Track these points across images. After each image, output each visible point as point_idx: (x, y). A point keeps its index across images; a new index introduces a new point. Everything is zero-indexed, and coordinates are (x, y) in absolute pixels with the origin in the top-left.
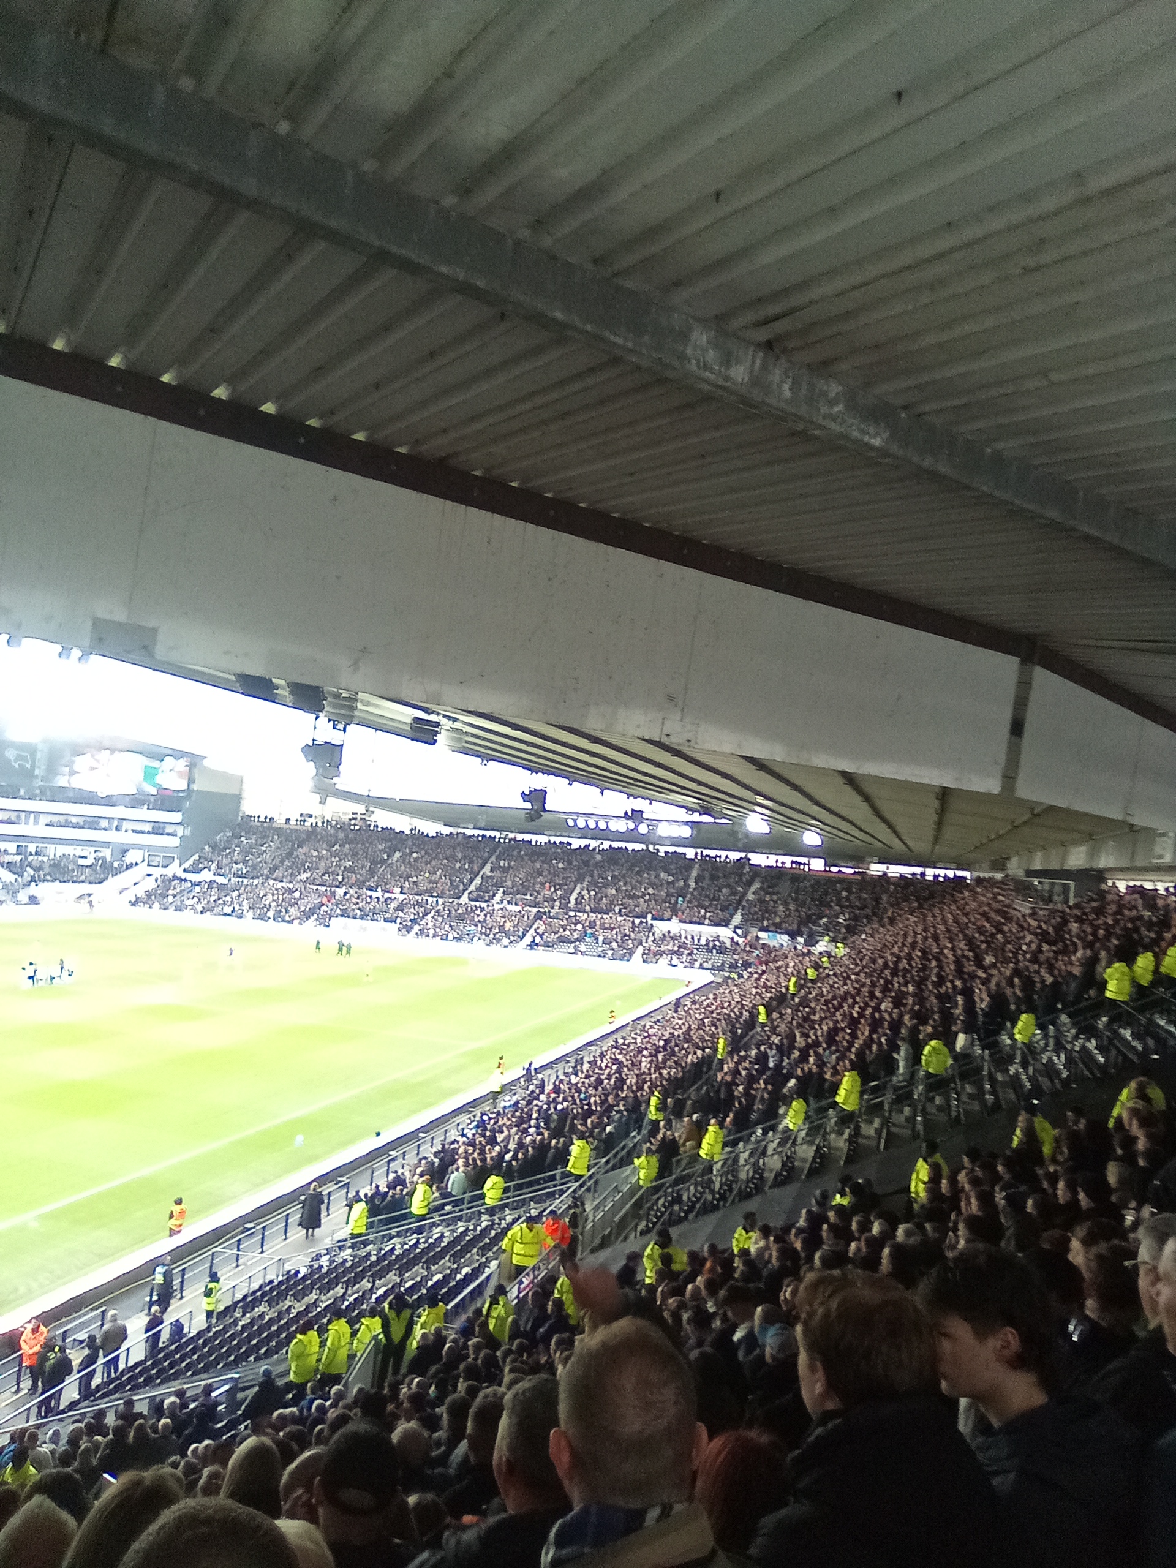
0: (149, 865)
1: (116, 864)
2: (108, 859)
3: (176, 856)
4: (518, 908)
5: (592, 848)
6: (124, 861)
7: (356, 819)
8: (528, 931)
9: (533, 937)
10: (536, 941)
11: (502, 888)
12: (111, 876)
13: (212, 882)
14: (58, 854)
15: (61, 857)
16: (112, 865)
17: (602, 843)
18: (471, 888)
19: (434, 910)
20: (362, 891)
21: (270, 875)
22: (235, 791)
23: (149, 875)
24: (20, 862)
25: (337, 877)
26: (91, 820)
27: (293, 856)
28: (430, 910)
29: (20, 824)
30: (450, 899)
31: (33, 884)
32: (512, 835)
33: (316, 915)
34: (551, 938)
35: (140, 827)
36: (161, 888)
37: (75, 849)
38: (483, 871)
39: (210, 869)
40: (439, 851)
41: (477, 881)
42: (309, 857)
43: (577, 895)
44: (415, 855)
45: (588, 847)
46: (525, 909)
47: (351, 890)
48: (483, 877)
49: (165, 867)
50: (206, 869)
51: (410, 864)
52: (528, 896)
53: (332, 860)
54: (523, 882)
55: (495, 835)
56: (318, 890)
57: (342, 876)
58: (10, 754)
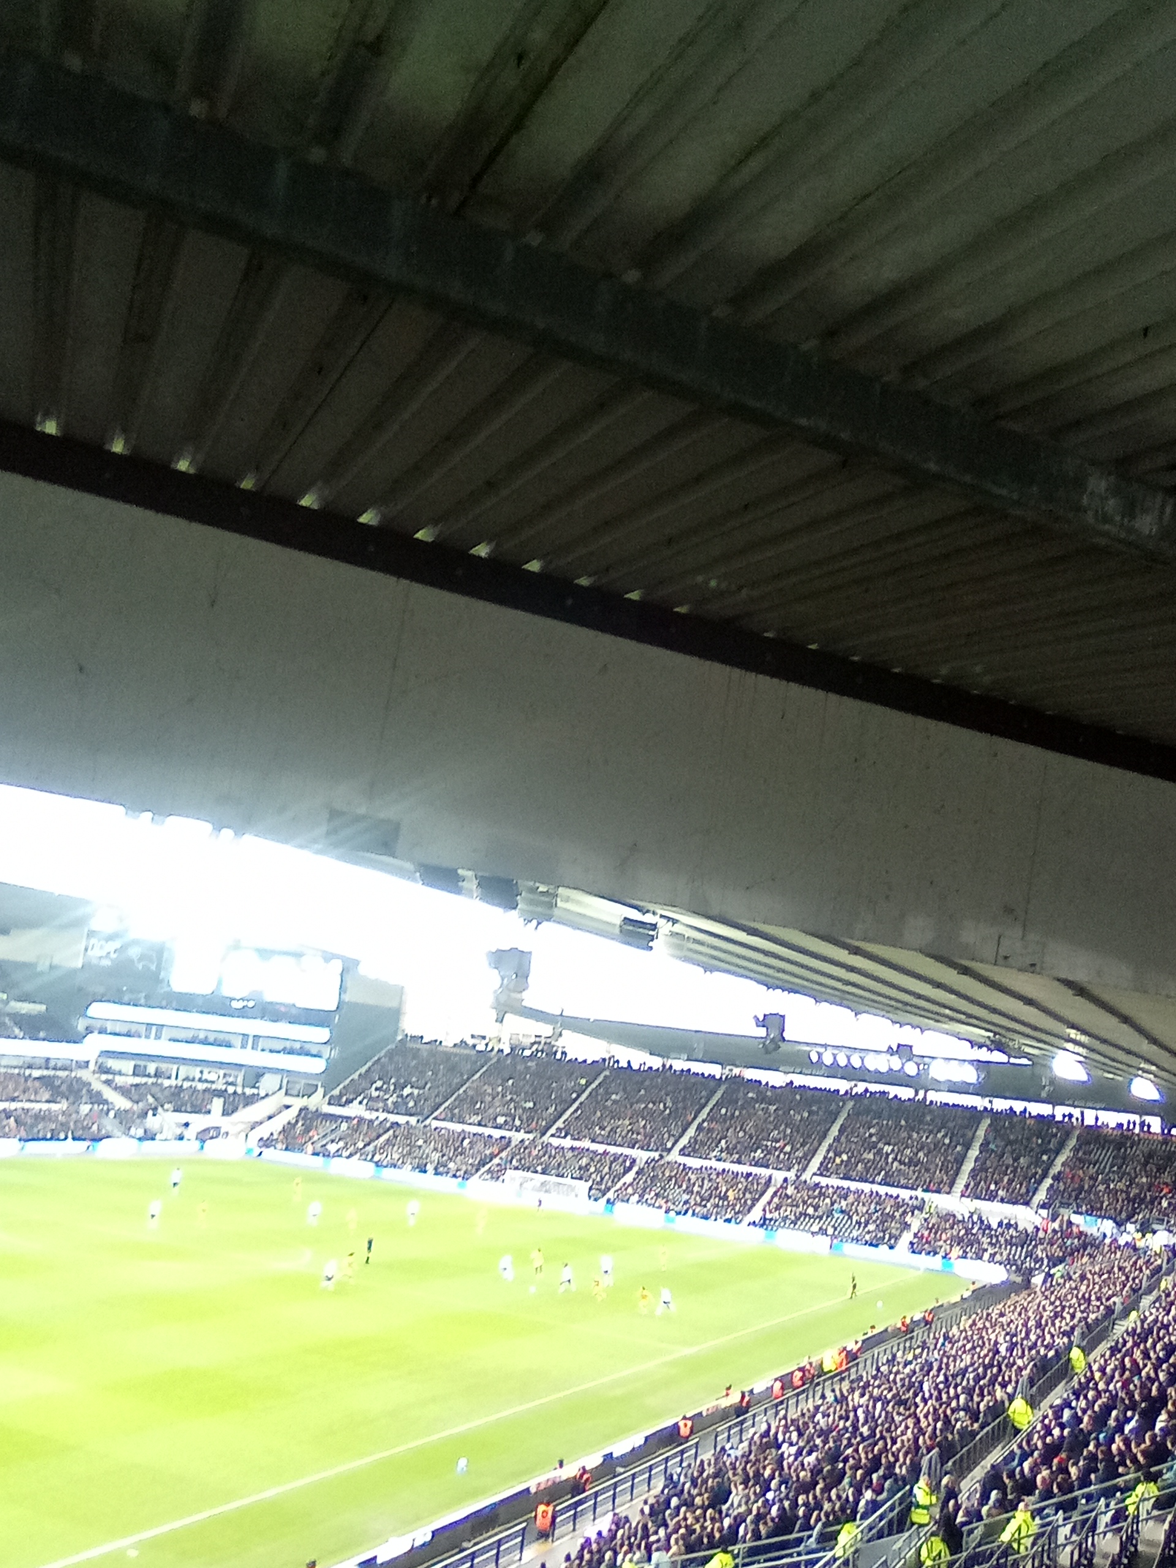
0: (286, 1094)
1: (248, 1092)
2: (240, 1085)
3: (320, 1084)
4: (745, 1169)
5: (842, 1092)
6: (258, 1088)
7: (539, 1043)
8: (758, 1200)
9: (764, 1210)
10: (768, 1216)
11: (723, 1142)
12: (241, 1106)
13: (361, 1120)
14: (181, 1076)
15: (184, 1080)
16: (244, 1094)
17: (856, 1085)
18: (684, 1141)
19: (635, 1169)
20: (545, 1138)
21: (432, 1113)
22: (393, 1004)
23: (288, 1107)
24: (137, 1085)
25: (514, 1120)
26: (221, 1037)
27: (461, 1091)
28: (630, 1168)
29: (140, 1036)
30: (656, 1155)
31: (150, 1113)
32: (736, 1071)
33: (487, 1167)
34: (788, 1213)
35: (279, 1046)
36: (300, 1124)
37: (201, 1072)
38: (699, 1120)
39: (360, 1103)
40: (643, 1092)
41: (691, 1132)
42: (480, 1095)
43: (822, 1157)
44: (614, 1097)
45: (838, 1091)
46: (755, 1170)
47: (531, 1136)
48: (699, 1128)
49: (306, 1097)
50: (354, 1102)
51: (605, 1107)
52: (759, 1154)
53: (509, 1098)
54: (751, 1137)
55: (715, 1070)
56: (490, 1136)
57: (520, 1119)
58: (133, 952)
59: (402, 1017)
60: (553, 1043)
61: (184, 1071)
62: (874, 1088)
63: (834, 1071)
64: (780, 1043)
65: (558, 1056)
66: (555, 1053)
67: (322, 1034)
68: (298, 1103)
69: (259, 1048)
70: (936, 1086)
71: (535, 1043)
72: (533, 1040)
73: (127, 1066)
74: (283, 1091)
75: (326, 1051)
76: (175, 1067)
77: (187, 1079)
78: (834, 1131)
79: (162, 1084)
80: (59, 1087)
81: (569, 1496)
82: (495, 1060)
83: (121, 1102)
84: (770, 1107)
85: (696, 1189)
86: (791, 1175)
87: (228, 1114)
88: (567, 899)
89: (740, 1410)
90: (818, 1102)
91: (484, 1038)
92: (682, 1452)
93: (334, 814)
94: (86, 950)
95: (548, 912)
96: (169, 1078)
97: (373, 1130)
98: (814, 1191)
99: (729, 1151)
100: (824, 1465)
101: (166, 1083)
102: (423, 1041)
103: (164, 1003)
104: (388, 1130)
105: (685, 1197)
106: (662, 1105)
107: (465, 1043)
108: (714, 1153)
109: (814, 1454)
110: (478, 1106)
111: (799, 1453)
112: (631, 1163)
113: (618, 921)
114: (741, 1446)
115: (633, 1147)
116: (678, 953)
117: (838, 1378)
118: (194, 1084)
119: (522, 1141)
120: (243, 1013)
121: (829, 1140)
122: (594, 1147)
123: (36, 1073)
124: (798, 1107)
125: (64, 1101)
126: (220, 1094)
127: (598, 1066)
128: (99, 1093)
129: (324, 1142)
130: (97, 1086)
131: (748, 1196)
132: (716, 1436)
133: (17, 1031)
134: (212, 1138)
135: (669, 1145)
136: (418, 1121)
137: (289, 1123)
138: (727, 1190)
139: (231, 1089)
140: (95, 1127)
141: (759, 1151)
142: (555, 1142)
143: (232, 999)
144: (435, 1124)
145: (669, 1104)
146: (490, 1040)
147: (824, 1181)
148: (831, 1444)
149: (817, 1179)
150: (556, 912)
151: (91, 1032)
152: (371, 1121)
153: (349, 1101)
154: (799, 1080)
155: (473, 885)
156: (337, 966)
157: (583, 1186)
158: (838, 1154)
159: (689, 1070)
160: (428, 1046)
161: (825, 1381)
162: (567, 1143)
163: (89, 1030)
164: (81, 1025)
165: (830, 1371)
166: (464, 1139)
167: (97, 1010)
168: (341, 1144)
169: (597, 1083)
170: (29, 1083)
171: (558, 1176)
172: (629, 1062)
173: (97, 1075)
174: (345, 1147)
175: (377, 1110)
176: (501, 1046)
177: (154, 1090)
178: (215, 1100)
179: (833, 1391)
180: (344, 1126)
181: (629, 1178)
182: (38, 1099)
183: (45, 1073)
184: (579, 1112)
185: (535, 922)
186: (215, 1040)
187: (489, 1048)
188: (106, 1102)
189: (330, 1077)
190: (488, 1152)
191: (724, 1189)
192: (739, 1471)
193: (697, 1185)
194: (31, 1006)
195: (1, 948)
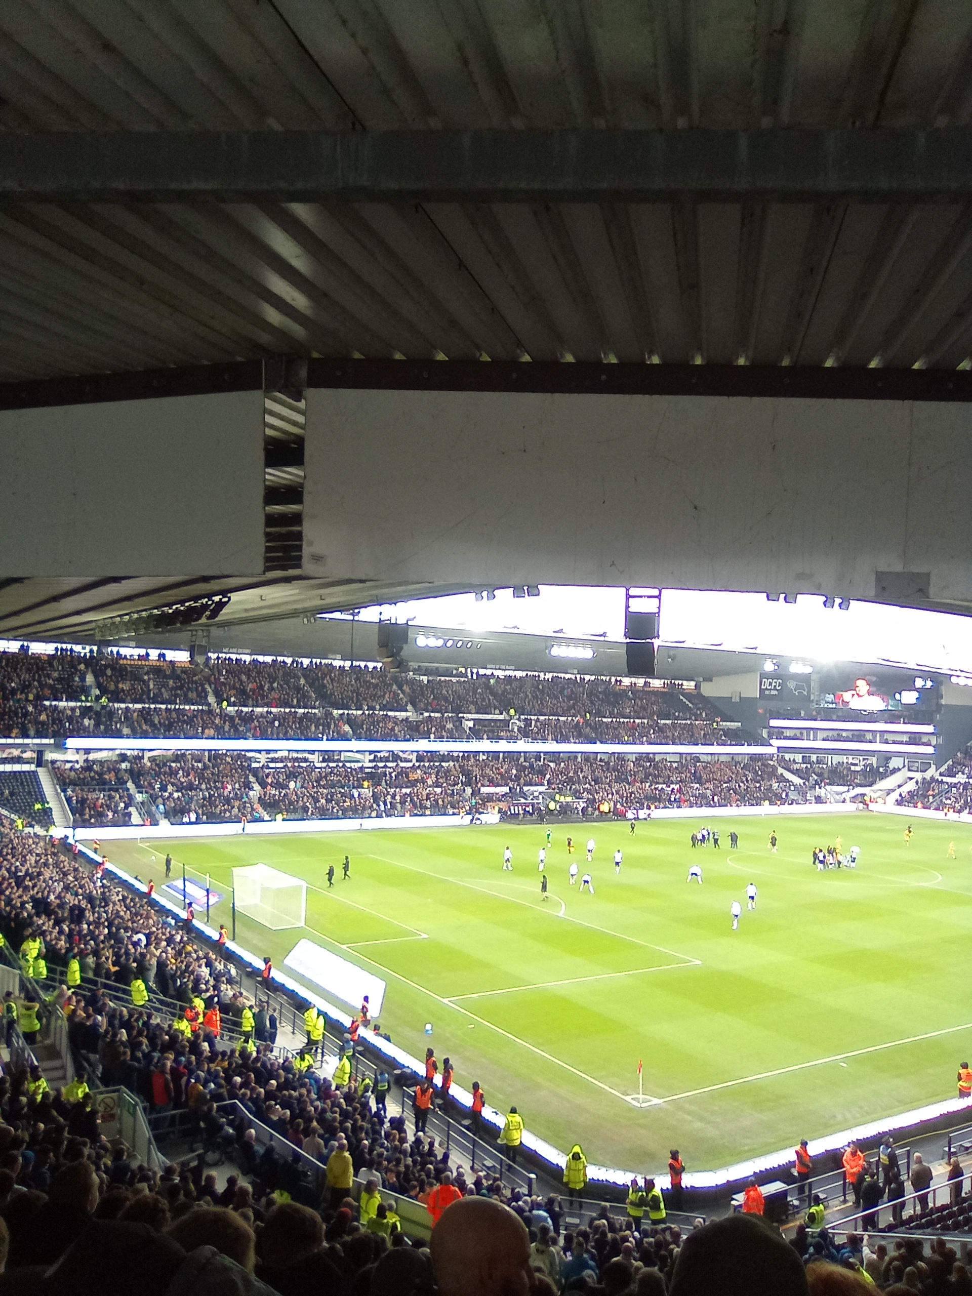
0: (909, 770)
1: (881, 770)
2: (875, 766)
6: (888, 767)
12: (878, 779)
13: (966, 784)
14: (835, 761)
15: (837, 764)
16: (878, 771)
23: (911, 779)
24: (806, 769)
26: (858, 734)
29: (803, 739)
31: (817, 787)
35: (899, 738)
37: (848, 758)
39: (964, 773)
49: (923, 772)
50: (960, 773)
58: (791, 685)
68: (918, 776)
69: (885, 741)
74: (906, 768)
75: (934, 740)
76: (830, 756)
79: (822, 768)
83: (797, 780)
87: (870, 786)
94: (761, 685)
96: (827, 763)
101: (825, 767)
120: (870, 720)
128: (782, 776)
133: (727, 740)
137: (913, 789)
153: (956, 773)
163: (771, 737)
164: (765, 734)
173: (780, 764)
186: (854, 737)
188: (788, 781)
189: (939, 759)
194: (732, 724)
195: (708, 690)
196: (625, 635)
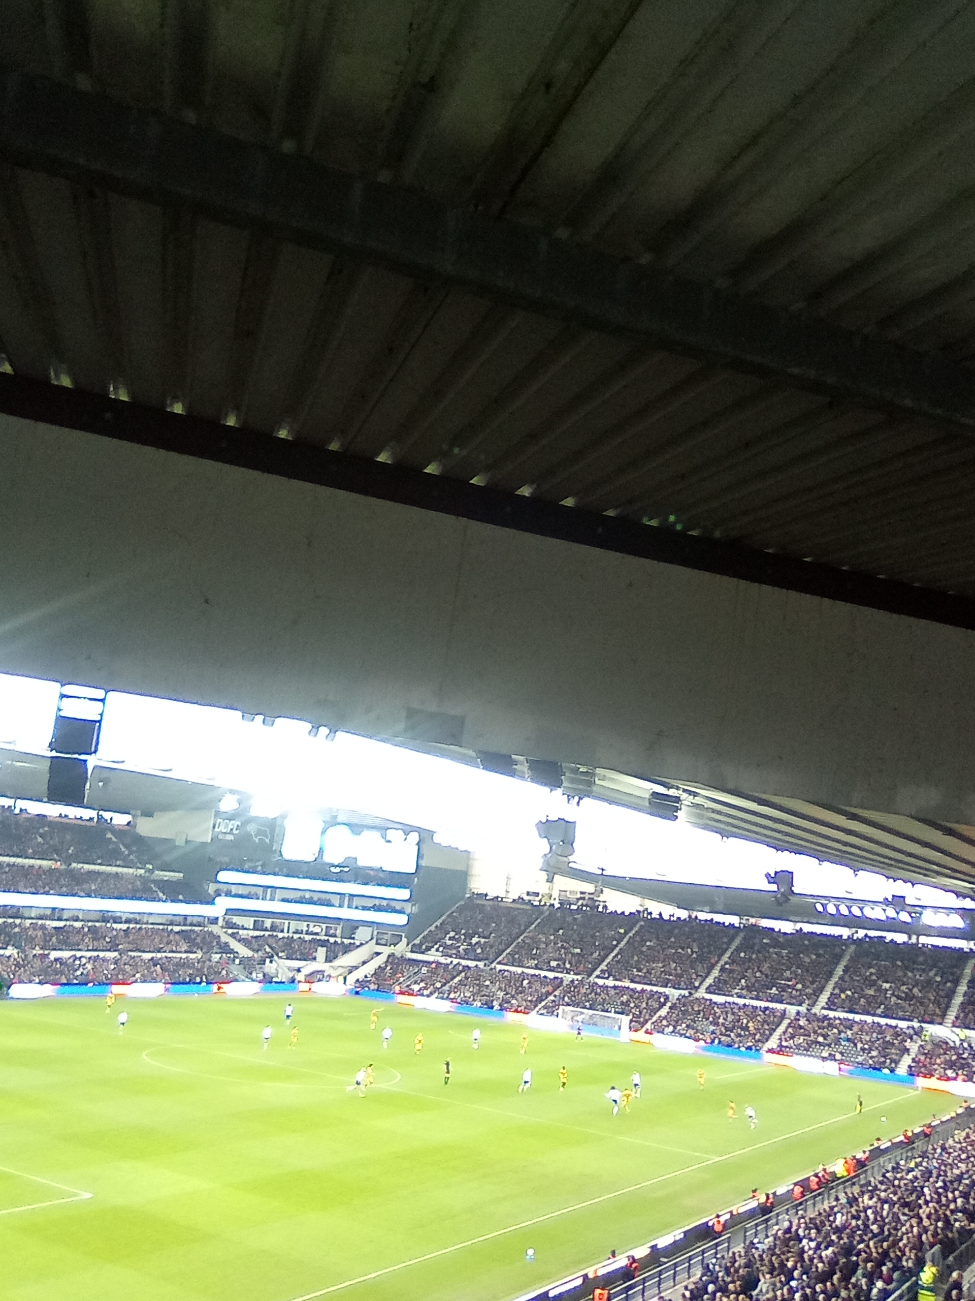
0: (377, 944)
1: (346, 942)
2: (339, 936)
3: (403, 935)
4: (763, 1004)
5: (845, 937)
6: (353, 938)
7: (584, 899)
8: (774, 1030)
9: (780, 1039)
10: (784, 1044)
11: (743, 981)
12: (341, 954)
13: (438, 964)
14: (292, 930)
15: (294, 933)
16: (343, 943)
17: (857, 932)
18: (709, 981)
19: (669, 1004)
20: (591, 979)
21: (496, 959)
22: (460, 867)
23: (378, 954)
24: (256, 937)
25: (564, 964)
26: (323, 896)
27: (520, 940)
28: (664, 1004)
29: (258, 899)
30: (686, 993)
31: (268, 960)
32: (752, 921)
33: (543, 1003)
34: (801, 1040)
35: (370, 903)
36: (389, 968)
37: (308, 926)
38: (722, 962)
39: (437, 950)
40: (673, 939)
41: (715, 973)
42: (535, 942)
43: (829, 993)
44: (648, 943)
45: (841, 936)
46: (771, 1005)
47: (579, 977)
48: (722, 970)
49: (392, 946)
50: (432, 949)
51: (642, 952)
52: (774, 991)
53: (559, 945)
54: (767, 976)
55: (734, 920)
56: (545, 977)
57: (570, 963)
58: (251, 828)
59: (469, 878)
60: (595, 899)
61: (294, 925)
62: (872, 933)
63: (836, 920)
64: (790, 898)
65: (600, 909)
66: (598, 907)
67: (404, 894)
68: (386, 951)
69: (354, 907)
70: (929, 931)
71: (581, 898)
72: (579, 896)
73: (249, 922)
74: (374, 940)
75: (408, 908)
76: (287, 922)
77: (296, 932)
78: (839, 971)
79: (277, 936)
80: (195, 939)
81: (621, 1282)
82: (547, 913)
83: (244, 951)
84: (783, 951)
85: (721, 1021)
86: (803, 1009)
87: (330, 961)
88: (603, 778)
89: (765, 1210)
90: (825, 946)
91: (537, 894)
92: (717, 1245)
93: (411, 713)
94: (214, 827)
95: (589, 788)
96: (282, 931)
97: (449, 973)
98: (823, 1022)
99: (748, 988)
100: (840, 1258)
101: (280, 935)
102: (488, 898)
103: (277, 870)
104: (461, 972)
105: (712, 1028)
106: (689, 950)
107: (522, 899)
108: (736, 991)
109: (831, 1249)
110: (534, 952)
111: (818, 1247)
112: (665, 999)
113: (647, 796)
114: (766, 1241)
115: (666, 986)
116: (698, 821)
117: (850, 1182)
118: (302, 936)
119: (572, 981)
120: (339, 879)
121: (835, 979)
122: (632, 986)
123: (177, 929)
124: (806, 950)
125: (199, 951)
126: (323, 943)
127: (634, 917)
128: (226, 944)
129: (409, 983)
130: (225, 938)
131: (766, 1027)
132: (746, 1232)
133: (161, 895)
134: (319, 980)
135: (697, 984)
136: (485, 965)
137: (380, 967)
138: (748, 1022)
139: (332, 940)
140: (224, 972)
141: (774, 989)
142: (600, 982)
143: (333, 866)
144: (499, 967)
145: (696, 950)
146: (543, 896)
147: (832, 1014)
148: (846, 1240)
149: (825, 1012)
150: (595, 788)
151: (219, 895)
152: (447, 965)
153: (429, 949)
154: (807, 928)
155: (524, 768)
156: (414, 837)
157: (625, 1020)
158: (843, 991)
159: (712, 920)
160: (491, 903)
161: (838, 1185)
162: (610, 982)
163: (218, 894)
164: (212, 888)
165: (843, 1177)
166: (524, 979)
167: (223, 876)
168: (422, 984)
169: (633, 932)
170: (171, 938)
171: (603, 1011)
172: (660, 914)
173: (225, 930)
174: (426, 988)
175: (451, 957)
176: (552, 901)
177: (271, 941)
178: (319, 948)
179: (846, 1193)
180: (424, 970)
181: (663, 1012)
182: (179, 949)
183: (184, 928)
184: (619, 957)
185: (577, 798)
186: (319, 899)
187: (542, 903)
188: (232, 951)
189: (412, 928)
190: (544, 991)
191: (745, 1021)
192: (766, 1262)
193: (722, 1018)
194: (172, 874)
195: (146, 827)
196: (50, 746)
